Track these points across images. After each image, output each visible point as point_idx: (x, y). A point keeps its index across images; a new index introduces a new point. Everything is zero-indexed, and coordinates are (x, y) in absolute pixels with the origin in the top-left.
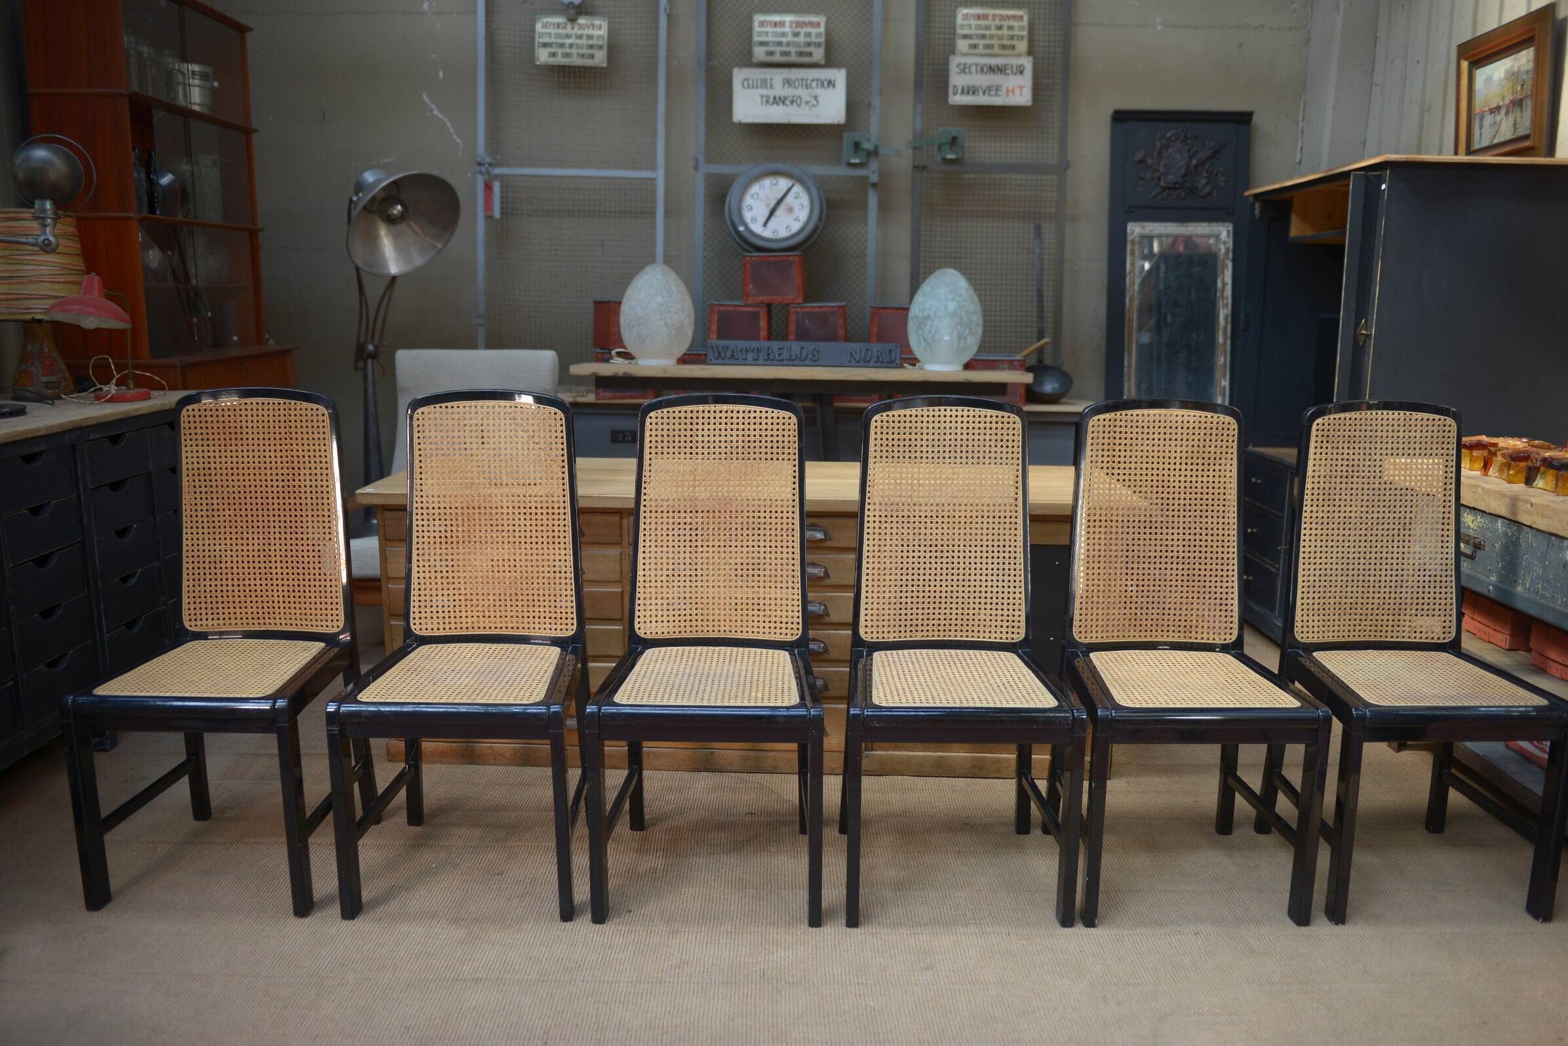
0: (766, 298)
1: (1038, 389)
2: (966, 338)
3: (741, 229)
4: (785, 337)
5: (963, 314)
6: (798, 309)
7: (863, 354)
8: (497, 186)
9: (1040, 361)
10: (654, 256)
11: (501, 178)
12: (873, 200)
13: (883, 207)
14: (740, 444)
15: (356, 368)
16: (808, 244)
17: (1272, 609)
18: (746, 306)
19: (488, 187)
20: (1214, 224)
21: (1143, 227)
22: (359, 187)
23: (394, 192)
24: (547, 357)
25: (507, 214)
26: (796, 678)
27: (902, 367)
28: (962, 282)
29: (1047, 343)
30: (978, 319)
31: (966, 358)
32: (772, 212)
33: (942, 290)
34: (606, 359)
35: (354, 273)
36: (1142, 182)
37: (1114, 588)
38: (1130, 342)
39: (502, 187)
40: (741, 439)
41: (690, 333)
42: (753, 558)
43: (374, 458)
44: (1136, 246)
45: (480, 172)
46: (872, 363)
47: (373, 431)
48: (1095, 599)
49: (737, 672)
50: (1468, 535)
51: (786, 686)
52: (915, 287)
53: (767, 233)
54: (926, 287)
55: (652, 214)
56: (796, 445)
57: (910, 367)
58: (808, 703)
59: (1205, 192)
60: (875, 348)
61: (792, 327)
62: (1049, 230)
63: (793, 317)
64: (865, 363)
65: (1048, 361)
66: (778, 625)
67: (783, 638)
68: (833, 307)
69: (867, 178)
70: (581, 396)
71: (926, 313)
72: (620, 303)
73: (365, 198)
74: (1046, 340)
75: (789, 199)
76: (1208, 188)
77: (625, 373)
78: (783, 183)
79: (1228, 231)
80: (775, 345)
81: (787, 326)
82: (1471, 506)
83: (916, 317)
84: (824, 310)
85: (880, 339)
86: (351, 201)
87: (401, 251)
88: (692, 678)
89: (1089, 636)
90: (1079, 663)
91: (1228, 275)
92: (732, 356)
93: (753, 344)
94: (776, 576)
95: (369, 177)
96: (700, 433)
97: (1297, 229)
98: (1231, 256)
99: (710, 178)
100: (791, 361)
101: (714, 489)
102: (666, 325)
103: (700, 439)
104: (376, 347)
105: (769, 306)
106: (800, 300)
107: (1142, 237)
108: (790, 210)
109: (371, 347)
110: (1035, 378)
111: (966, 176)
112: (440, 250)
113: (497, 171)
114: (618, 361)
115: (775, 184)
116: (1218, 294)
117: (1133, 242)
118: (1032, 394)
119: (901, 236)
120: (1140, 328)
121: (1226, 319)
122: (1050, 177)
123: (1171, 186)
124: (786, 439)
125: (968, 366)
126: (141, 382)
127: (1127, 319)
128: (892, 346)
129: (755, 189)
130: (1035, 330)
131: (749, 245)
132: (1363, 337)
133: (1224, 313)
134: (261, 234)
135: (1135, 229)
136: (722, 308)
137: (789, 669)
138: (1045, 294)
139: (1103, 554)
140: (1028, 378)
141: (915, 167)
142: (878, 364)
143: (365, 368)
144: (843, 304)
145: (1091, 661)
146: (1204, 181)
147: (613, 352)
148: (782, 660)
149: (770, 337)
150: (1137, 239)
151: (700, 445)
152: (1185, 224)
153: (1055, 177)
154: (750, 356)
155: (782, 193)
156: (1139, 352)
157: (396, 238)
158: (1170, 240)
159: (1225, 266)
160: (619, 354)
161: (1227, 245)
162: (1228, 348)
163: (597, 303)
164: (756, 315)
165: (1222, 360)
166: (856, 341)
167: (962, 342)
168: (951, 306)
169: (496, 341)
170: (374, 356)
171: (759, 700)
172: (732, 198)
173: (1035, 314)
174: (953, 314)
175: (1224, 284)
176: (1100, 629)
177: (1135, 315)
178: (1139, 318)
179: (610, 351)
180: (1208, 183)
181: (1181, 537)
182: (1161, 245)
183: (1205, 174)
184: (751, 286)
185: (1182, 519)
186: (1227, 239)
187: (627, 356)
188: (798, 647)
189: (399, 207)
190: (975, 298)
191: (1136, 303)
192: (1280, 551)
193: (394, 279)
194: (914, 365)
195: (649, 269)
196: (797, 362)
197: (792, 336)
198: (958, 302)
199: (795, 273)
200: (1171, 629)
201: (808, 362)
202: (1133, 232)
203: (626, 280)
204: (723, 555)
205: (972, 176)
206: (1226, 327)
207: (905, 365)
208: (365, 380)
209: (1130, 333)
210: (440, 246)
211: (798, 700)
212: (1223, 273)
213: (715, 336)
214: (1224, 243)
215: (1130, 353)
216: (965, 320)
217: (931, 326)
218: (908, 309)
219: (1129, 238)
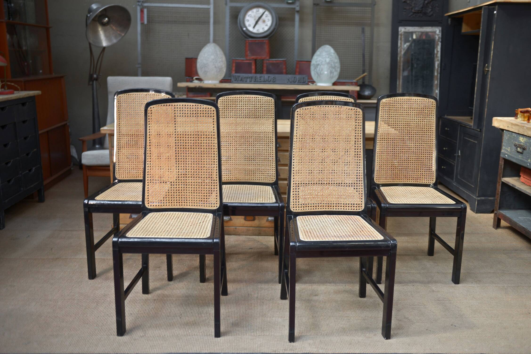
0: (254, 57)
1: (362, 94)
2: (333, 73)
3: (244, 29)
4: (262, 72)
5: (332, 63)
6: (267, 62)
7: (293, 79)
8: (145, 11)
9: (363, 83)
10: (209, 40)
11: (147, 7)
12: (297, 17)
13: (301, 20)
14: (253, 110)
15: (89, 84)
16: (271, 36)
17: (452, 179)
18: (247, 60)
19: (142, 11)
20: (434, 27)
21: (405, 29)
22: (90, 11)
23: (104, 13)
24: (169, 79)
25: (150, 22)
26: (274, 194)
27: (308, 84)
28: (332, 51)
29: (366, 75)
30: (338, 65)
31: (334, 80)
32: (257, 23)
33: (324, 54)
34: (191, 81)
35: (88, 46)
36: (405, 10)
37: (389, 163)
38: (400, 75)
39: (148, 11)
40: (253, 108)
41: (225, 70)
42: (258, 152)
43: (96, 121)
44: (402, 37)
45: (139, 5)
46: (296, 83)
47: (96, 110)
48: (382, 167)
49: (252, 192)
50: (521, 145)
51: (271, 197)
52: (314, 52)
53: (255, 31)
54: (318, 53)
55: (208, 23)
56: (274, 110)
57: (311, 84)
58: (279, 202)
59: (430, 14)
60: (298, 77)
61: (265, 69)
62: (367, 30)
63: (265, 65)
64: (294, 83)
65: (367, 83)
66: (267, 177)
67: (269, 182)
68: (281, 61)
69: (294, 9)
70: (181, 96)
71: (318, 63)
72: (196, 59)
73: (92, 15)
74: (365, 74)
75: (264, 17)
76: (432, 13)
77: (199, 86)
78: (261, 11)
79: (439, 30)
80: (258, 75)
81: (263, 69)
82: (522, 134)
83: (314, 64)
84: (277, 62)
85: (300, 73)
86: (87, 16)
87: (108, 37)
88: (236, 195)
89: (380, 181)
90: (376, 191)
91: (439, 48)
92: (241, 80)
93: (250, 75)
94: (266, 159)
95: (94, 6)
96: (238, 105)
97: (465, 29)
98: (440, 40)
99: (232, 8)
100: (265, 82)
101: (243, 126)
102: (215, 67)
103: (238, 107)
104: (97, 76)
105: (255, 60)
106: (268, 58)
107: (405, 32)
108: (264, 21)
109: (95, 76)
110: (361, 89)
111: (334, 8)
112: (123, 36)
113: (146, 5)
114: (196, 81)
115: (258, 11)
116: (435, 56)
117: (401, 35)
118: (360, 96)
119: (308, 32)
120: (404, 70)
121: (438, 66)
122: (368, 8)
123: (417, 12)
124: (270, 108)
125: (334, 84)
126: (10, 87)
127: (398, 66)
128: (304, 76)
129: (250, 13)
130: (361, 70)
131: (247, 35)
132: (486, 71)
133: (437, 63)
134: (50, 29)
135: (402, 30)
136: (237, 61)
137: (271, 191)
138: (366, 56)
139: (385, 150)
140: (358, 88)
141: (314, 4)
142: (299, 83)
143: (93, 85)
144: (285, 59)
145: (381, 190)
146: (430, 10)
147: (194, 78)
148: (269, 189)
149: (256, 72)
150: (403, 34)
151: (238, 110)
152: (422, 27)
153: (370, 8)
154: (248, 80)
155: (261, 15)
156: (403, 79)
157: (105, 31)
158: (420, 34)
159: (438, 44)
160: (197, 79)
161: (439, 36)
162: (439, 77)
163: (187, 59)
164: (250, 64)
165: (436, 82)
166: (290, 74)
167: (332, 75)
168: (328, 60)
169: (145, 74)
170: (96, 79)
171: (261, 201)
172: (241, 16)
173: (361, 64)
174: (328, 63)
175: (438, 52)
176: (384, 179)
177: (402, 64)
178: (404, 65)
179: (192, 78)
180: (432, 11)
181: (414, 144)
182: (416, 36)
183: (430, 7)
184: (248, 52)
185: (415, 138)
186: (439, 33)
187: (200, 80)
188: (274, 185)
189: (107, 19)
190: (337, 57)
191: (402, 59)
192: (455, 156)
193: (104, 48)
194: (313, 84)
195: (208, 45)
196: (267, 82)
197: (265, 72)
198: (330, 58)
199: (266, 47)
200: (411, 178)
201: (271, 82)
202: (401, 31)
203: (200, 49)
204: (247, 151)
205: (337, 8)
206: (438, 69)
207: (310, 84)
208: (93, 89)
209: (400, 71)
210: (123, 35)
211: (275, 201)
212: (437, 47)
213: (234, 72)
214: (438, 35)
215: (399, 79)
216: (333, 65)
217: (320, 68)
218: (310, 62)
219: (400, 33)
